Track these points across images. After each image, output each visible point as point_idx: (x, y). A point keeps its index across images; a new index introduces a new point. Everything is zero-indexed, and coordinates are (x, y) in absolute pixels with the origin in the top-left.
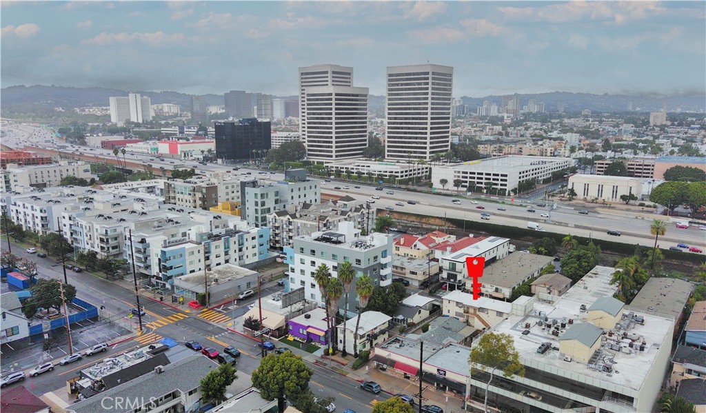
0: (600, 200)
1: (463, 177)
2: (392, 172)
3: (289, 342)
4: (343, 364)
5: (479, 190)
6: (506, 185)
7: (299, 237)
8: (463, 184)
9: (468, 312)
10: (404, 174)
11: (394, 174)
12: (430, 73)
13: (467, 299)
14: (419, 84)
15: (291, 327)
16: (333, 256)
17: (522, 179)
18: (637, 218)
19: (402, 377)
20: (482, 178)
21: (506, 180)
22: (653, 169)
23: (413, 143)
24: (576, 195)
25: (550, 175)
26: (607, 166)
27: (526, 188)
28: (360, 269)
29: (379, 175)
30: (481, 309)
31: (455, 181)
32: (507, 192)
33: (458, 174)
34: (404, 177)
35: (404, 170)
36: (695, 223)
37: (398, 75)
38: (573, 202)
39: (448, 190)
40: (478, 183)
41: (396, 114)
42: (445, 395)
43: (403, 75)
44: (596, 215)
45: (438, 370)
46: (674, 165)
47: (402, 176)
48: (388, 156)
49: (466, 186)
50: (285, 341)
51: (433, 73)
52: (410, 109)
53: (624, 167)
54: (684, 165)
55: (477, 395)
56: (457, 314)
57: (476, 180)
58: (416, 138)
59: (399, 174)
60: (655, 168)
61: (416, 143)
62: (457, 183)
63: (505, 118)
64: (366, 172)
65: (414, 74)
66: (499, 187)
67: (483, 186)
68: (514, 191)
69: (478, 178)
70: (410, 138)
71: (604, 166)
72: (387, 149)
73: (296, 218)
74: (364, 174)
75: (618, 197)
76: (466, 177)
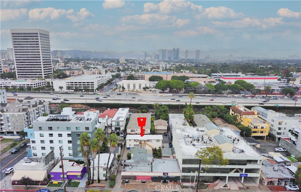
0: (135, 90)
1: (71, 85)
2: (28, 85)
3: (55, 185)
4: (103, 187)
5: (81, 90)
6: (94, 87)
7: (35, 121)
8: (72, 88)
9: (141, 144)
10: (36, 85)
11: (30, 85)
12: (39, 34)
13: (139, 137)
14: (33, 39)
15: (52, 176)
16: (67, 128)
17: (98, 84)
18: (154, 95)
19: (141, 183)
20: (81, 85)
21: (93, 85)
22: (144, 78)
23: (33, 70)
24: (125, 89)
25: (106, 82)
26: (127, 77)
27: (101, 87)
28: (90, 133)
29: (20, 87)
30: (148, 141)
31: (67, 87)
32: (94, 90)
33: (68, 84)
34: (36, 87)
35: (35, 83)
36: (175, 95)
37: (19, 34)
38: (125, 92)
39: (64, 91)
40: (79, 87)
41: (20, 55)
42: (168, 184)
43: (21, 34)
44: (138, 96)
45: (164, 174)
46: (152, 75)
47: (35, 87)
48: (18, 77)
49: (73, 89)
50: (52, 185)
51: (40, 34)
52: (28, 52)
53: (134, 77)
54: (155, 75)
55: (185, 179)
56: (135, 145)
57: (78, 86)
58: (35, 67)
59: (33, 86)
60: (145, 77)
61: (35, 70)
62: (68, 88)
63: (59, 60)
64: (10, 86)
65: (28, 34)
66: (90, 88)
67: (82, 88)
68: (97, 89)
69: (79, 85)
70: (31, 67)
71: (126, 77)
72: (17, 73)
73: (4, 112)
74: (10, 87)
75: (142, 88)
76: (73, 85)
